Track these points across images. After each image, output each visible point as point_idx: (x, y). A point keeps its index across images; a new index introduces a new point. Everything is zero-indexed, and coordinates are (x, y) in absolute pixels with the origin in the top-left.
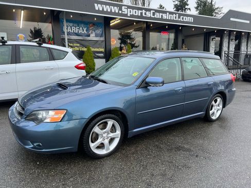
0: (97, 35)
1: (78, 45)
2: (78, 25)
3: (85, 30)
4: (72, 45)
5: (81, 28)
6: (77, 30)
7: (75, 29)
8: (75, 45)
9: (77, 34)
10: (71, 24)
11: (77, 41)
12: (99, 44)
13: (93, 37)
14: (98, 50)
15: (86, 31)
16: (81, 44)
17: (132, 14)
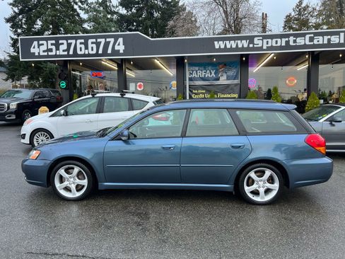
0: (228, 78)
1: (204, 91)
2: (205, 69)
3: (213, 73)
4: (196, 92)
5: (208, 71)
6: (203, 74)
7: (201, 74)
8: (200, 91)
9: (203, 79)
10: (197, 68)
11: (202, 87)
12: (232, 89)
13: (223, 80)
14: (229, 96)
15: (215, 73)
16: (207, 90)
17: (270, 45)
